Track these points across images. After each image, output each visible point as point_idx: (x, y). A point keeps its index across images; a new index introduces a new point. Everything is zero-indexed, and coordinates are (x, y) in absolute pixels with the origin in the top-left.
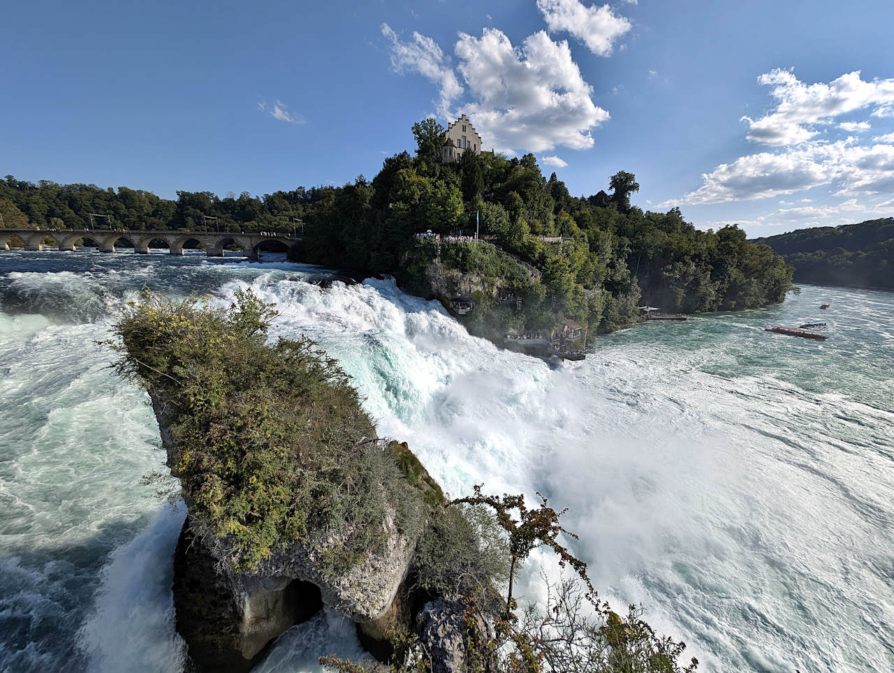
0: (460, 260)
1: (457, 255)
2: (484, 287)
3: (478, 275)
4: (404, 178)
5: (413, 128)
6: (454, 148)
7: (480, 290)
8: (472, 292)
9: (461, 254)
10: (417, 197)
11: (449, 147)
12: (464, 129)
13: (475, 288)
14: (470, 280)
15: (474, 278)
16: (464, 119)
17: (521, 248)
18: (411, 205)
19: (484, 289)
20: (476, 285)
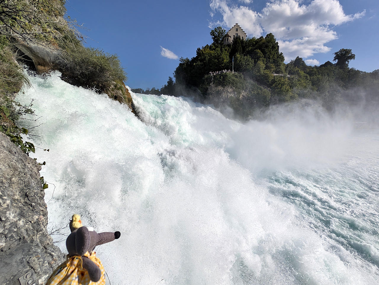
0: (221, 80)
1: (220, 78)
2: (235, 94)
3: (231, 87)
4: (202, 52)
5: (211, 33)
6: (229, 38)
7: (233, 96)
8: (228, 97)
9: (222, 77)
10: (207, 59)
11: (227, 37)
12: (237, 30)
13: (230, 95)
14: (227, 91)
15: (229, 89)
16: (237, 26)
17: (259, 76)
18: (204, 63)
19: (235, 95)
20: (230, 93)
